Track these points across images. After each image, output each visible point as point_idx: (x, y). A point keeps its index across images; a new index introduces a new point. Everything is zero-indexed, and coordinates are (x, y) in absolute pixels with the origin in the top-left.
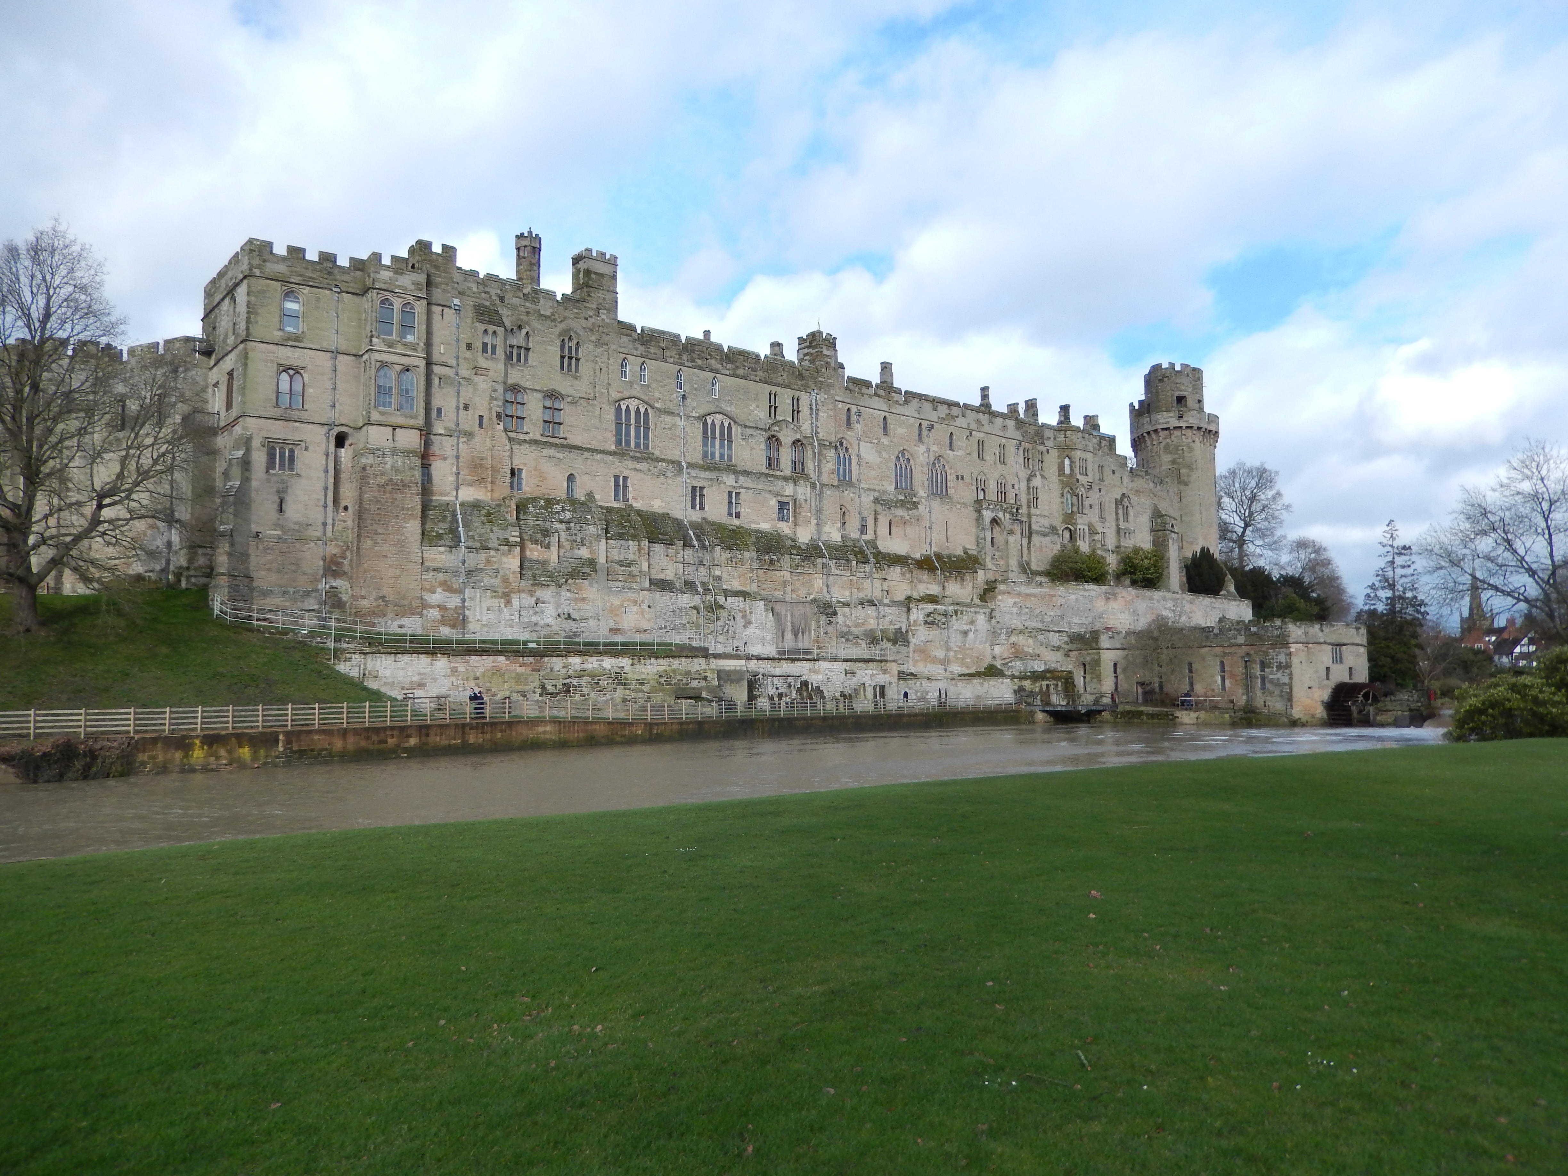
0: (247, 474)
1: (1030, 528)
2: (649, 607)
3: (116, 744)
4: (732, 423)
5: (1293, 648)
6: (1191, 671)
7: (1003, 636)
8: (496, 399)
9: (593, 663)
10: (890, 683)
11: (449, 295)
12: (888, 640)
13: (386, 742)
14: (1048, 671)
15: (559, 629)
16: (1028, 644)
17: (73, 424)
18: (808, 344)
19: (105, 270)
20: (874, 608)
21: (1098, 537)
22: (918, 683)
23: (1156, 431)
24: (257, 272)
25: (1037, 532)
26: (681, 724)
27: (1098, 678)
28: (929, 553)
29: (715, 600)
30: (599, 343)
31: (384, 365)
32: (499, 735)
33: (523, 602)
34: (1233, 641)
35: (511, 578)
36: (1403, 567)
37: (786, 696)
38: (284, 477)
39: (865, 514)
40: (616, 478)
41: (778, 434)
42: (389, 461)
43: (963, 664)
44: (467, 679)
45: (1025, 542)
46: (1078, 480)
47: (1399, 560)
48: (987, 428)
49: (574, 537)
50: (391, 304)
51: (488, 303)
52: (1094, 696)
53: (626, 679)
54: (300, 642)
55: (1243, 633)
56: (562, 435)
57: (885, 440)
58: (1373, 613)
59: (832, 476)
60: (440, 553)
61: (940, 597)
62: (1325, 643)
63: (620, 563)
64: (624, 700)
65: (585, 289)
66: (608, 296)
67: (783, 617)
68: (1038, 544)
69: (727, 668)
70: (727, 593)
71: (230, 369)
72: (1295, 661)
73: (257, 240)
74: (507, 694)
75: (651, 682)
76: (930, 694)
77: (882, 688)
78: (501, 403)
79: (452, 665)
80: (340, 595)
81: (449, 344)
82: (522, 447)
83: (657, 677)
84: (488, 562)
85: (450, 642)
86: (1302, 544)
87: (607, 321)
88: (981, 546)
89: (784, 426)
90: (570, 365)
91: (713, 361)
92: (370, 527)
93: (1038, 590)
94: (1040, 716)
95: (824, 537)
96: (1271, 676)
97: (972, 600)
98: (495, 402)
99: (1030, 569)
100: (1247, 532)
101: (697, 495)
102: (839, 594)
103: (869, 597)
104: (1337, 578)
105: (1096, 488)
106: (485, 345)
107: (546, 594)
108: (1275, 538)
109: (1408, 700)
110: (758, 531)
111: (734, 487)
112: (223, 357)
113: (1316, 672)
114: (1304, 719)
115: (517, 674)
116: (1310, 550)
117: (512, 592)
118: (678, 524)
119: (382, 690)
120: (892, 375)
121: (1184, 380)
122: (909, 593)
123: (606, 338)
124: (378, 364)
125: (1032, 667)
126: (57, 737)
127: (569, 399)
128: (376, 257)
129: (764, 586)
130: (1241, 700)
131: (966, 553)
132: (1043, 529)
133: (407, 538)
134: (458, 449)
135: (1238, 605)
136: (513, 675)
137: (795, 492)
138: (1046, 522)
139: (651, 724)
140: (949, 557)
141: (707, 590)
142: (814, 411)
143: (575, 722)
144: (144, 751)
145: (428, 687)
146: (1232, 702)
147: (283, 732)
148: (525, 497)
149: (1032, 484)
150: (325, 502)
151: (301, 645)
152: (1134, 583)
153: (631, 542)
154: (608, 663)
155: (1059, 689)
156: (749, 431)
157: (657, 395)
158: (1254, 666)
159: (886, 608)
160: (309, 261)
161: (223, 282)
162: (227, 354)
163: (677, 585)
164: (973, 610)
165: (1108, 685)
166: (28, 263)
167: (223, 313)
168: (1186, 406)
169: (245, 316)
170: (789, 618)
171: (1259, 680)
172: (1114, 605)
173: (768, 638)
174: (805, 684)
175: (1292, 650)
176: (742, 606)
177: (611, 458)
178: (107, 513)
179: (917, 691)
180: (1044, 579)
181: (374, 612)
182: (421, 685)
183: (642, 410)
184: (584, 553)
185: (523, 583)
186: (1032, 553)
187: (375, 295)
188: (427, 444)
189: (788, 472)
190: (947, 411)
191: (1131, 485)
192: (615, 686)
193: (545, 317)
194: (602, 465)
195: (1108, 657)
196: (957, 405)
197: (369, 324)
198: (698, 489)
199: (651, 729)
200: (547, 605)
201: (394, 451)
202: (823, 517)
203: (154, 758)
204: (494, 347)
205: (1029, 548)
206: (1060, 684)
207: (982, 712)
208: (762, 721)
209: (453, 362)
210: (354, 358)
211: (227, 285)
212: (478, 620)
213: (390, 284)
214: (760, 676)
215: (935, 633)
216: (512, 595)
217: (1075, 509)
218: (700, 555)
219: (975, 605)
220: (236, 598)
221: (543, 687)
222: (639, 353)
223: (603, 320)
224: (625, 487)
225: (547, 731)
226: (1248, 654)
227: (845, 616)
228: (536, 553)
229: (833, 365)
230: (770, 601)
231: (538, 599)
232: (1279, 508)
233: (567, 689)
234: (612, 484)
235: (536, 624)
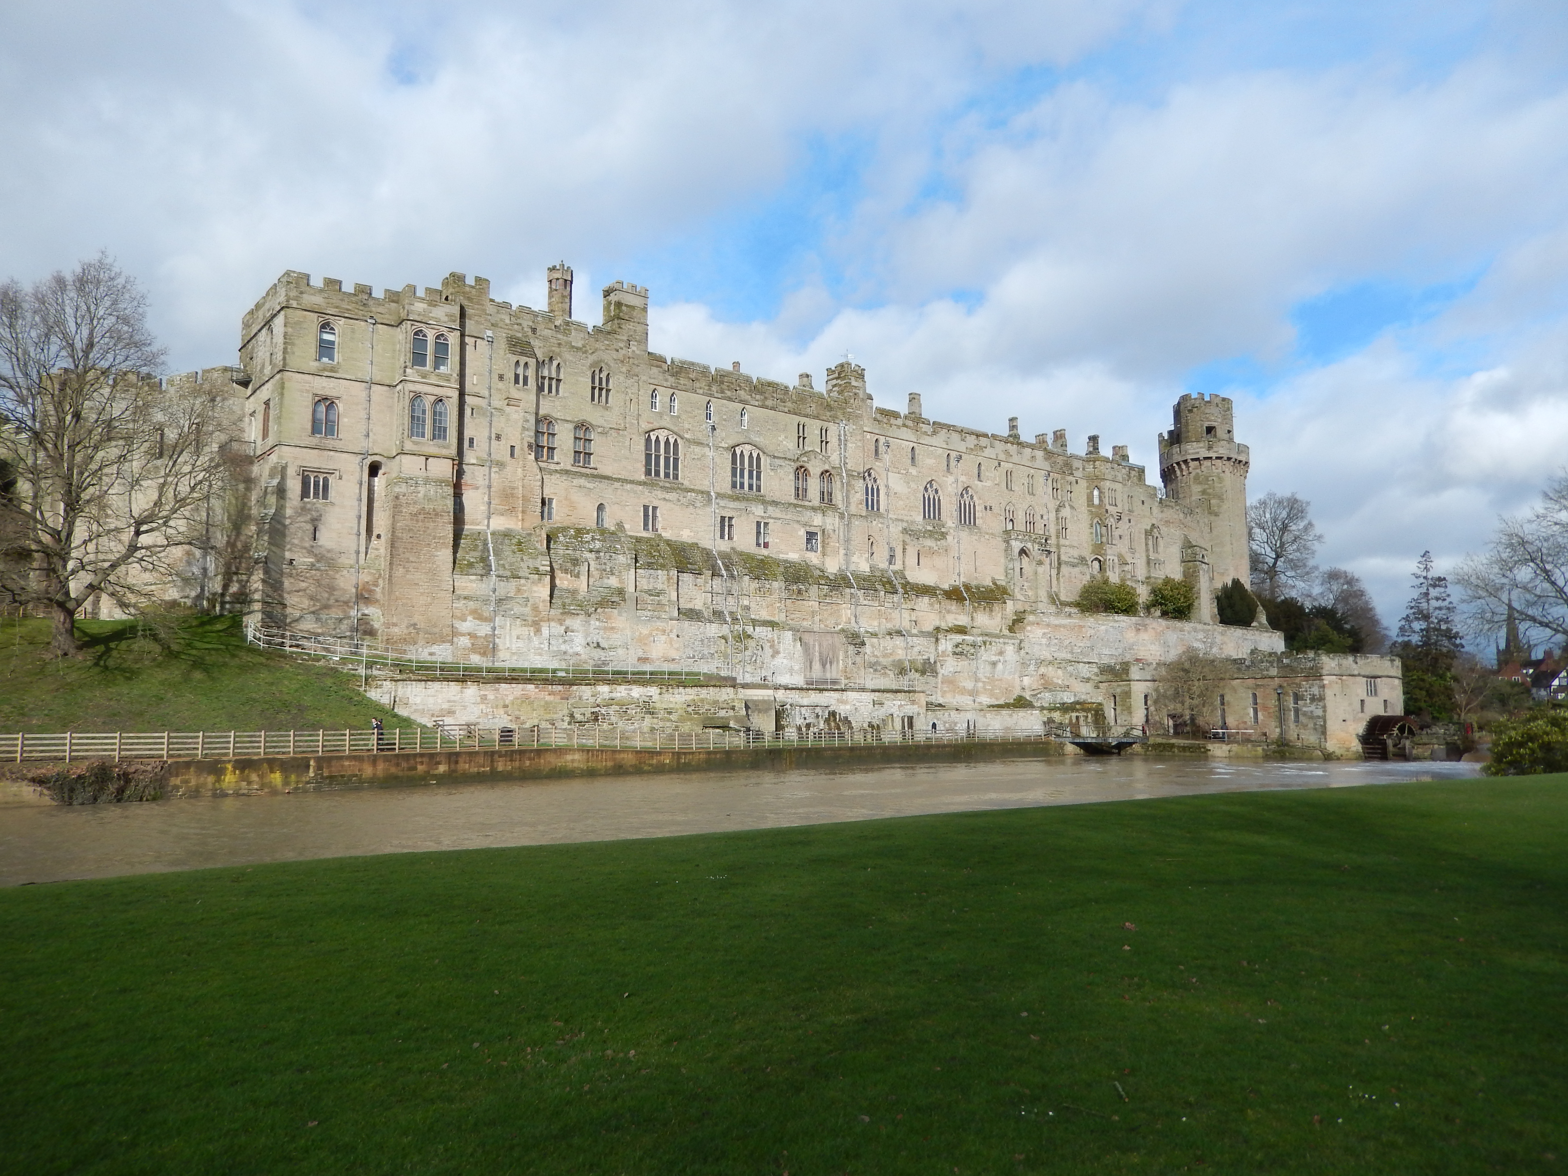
0: (282, 502)
1: (1059, 559)
2: (678, 636)
3: (149, 768)
4: (761, 454)
5: (1327, 680)
6: (1223, 704)
7: (1032, 667)
8: (527, 430)
9: (621, 692)
10: (919, 714)
11: (482, 327)
12: (916, 671)
13: (415, 769)
14: (1078, 703)
15: (588, 658)
16: (1057, 676)
17: (112, 451)
18: (836, 375)
19: (148, 302)
20: (902, 638)
21: (1126, 568)
22: (946, 714)
23: (1185, 462)
24: (294, 304)
25: (1066, 563)
26: (709, 753)
27: (1129, 710)
28: (957, 583)
29: (743, 630)
30: (629, 374)
31: (417, 396)
32: (528, 763)
33: (553, 630)
34: (1265, 673)
35: (541, 606)
36: (1437, 599)
37: (814, 726)
38: (318, 505)
39: (893, 544)
40: (646, 508)
41: (806, 465)
42: (422, 490)
43: (992, 695)
44: (497, 707)
45: (1054, 572)
46: (1107, 511)
47: (1434, 592)
48: (1016, 459)
49: (604, 567)
50: (425, 336)
51: (520, 335)
52: (1125, 729)
53: (654, 708)
54: (332, 669)
55: (1275, 665)
56: (592, 465)
57: (913, 471)
58: (1406, 645)
59: (860, 506)
60: (471, 581)
61: (969, 627)
62: (1359, 675)
63: (649, 593)
64: (652, 729)
65: (616, 321)
66: (639, 328)
67: (811, 647)
68: (1067, 575)
69: (755, 698)
70: (755, 623)
71: (266, 399)
72: (1329, 693)
73: (294, 272)
74: (536, 722)
75: (680, 711)
76: (959, 725)
77: (911, 719)
78: (532, 434)
79: (482, 693)
80: (372, 623)
81: (481, 375)
82: (553, 477)
83: (685, 706)
84: (519, 590)
85: (480, 670)
86: (1333, 576)
87: (638, 352)
88: (1009, 576)
89: (813, 457)
90: (600, 395)
91: (742, 393)
92: (402, 555)
93: (1067, 621)
94: (1070, 748)
95: (852, 567)
96: (1304, 709)
97: (1001, 631)
98: (527, 433)
99: (1059, 599)
100: (1279, 563)
101: (725, 525)
102: (866, 625)
103: (897, 627)
104: (1371, 609)
105: (1125, 519)
106: (517, 377)
107: (576, 623)
108: (1307, 569)
109: (1445, 734)
110: (786, 561)
111: (763, 517)
112: (260, 387)
113: (1350, 704)
114: (1338, 752)
115: (547, 703)
116: (1342, 581)
117: (541, 621)
118: (707, 554)
119: (412, 717)
120: (920, 406)
121: (1213, 410)
122: (937, 623)
123: (636, 370)
124: (412, 394)
125: (1062, 698)
126: (93, 760)
127: (600, 430)
128: (412, 289)
129: (793, 616)
130: (1274, 732)
131: (995, 584)
132: (1072, 560)
133: (438, 566)
134: (490, 479)
135: (1270, 637)
136: (543, 703)
137: (824, 522)
138: (1076, 553)
139: (678, 753)
140: (978, 588)
141: (735, 620)
142: (843, 442)
143: (602, 750)
144: (177, 776)
145: (458, 714)
146: (1265, 734)
147: (314, 758)
148: (556, 526)
149: (1060, 516)
150: (359, 531)
151: (333, 672)
152: (1164, 614)
153: (660, 572)
154: (637, 692)
155: (1089, 720)
156: (778, 462)
157: (687, 426)
158: (1287, 698)
159: (915, 639)
160: (345, 293)
161: (260, 313)
162: (263, 384)
163: (706, 614)
164: (1001, 640)
165: (1138, 717)
166: (73, 294)
167: (260, 343)
168: (1215, 436)
169: (282, 347)
170: (817, 648)
171: (1292, 713)
172: (1144, 636)
173: (796, 668)
174: (833, 714)
175: (1325, 682)
176: (770, 636)
177: (641, 487)
178: (144, 540)
179: (945, 722)
180: (1074, 610)
181: (405, 639)
182: (451, 713)
183: (672, 441)
184: (613, 582)
185: (553, 612)
186: (1062, 584)
187: (409, 326)
188: (460, 473)
189: (816, 502)
190: (976, 442)
191: (1160, 516)
192: (643, 715)
193: (577, 348)
194: (632, 495)
195: (1139, 689)
196: (985, 436)
197: (403, 354)
198: (727, 519)
199: (679, 758)
200: (576, 634)
201: (427, 481)
202: (851, 548)
203: (187, 782)
204: (526, 379)
205: (1058, 579)
206: (1090, 715)
207: (1012, 744)
208: (790, 751)
209: (486, 393)
210: (387, 388)
211: (264, 316)
212: (508, 648)
213: (424, 315)
214: (788, 706)
215: (963, 664)
216: (542, 623)
217: (1104, 540)
218: (729, 585)
219: (1004, 636)
220: (270, 624)
221: (572, 716)
222: (669, 384)
223: (633, 351)
224: (654, 517)
225: (574, 760)
226: (1281, 686)
227: (873, 646)
228: (566, 582)
229: (861, 396)
230: (798, 631)
231: (567, 628)
232: (1310, 538)
233: (595, 717)
234: (642, 514)
235: (565, 653)
